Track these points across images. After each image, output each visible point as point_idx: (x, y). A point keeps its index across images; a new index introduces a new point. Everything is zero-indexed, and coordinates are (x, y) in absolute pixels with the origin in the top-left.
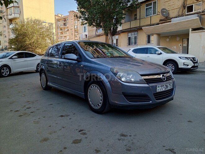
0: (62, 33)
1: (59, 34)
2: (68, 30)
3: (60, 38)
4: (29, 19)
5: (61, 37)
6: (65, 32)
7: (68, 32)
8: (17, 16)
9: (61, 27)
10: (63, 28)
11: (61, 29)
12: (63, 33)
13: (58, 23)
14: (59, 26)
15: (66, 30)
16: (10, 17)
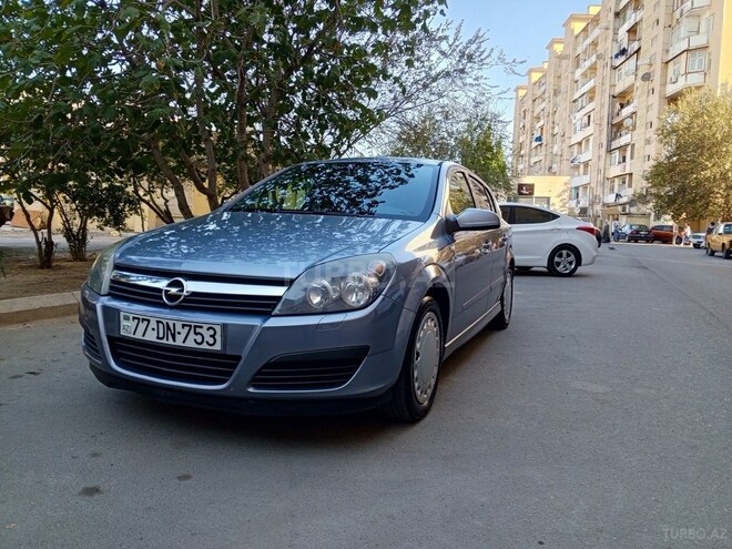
8: (695, 79)
16: (671, 90)
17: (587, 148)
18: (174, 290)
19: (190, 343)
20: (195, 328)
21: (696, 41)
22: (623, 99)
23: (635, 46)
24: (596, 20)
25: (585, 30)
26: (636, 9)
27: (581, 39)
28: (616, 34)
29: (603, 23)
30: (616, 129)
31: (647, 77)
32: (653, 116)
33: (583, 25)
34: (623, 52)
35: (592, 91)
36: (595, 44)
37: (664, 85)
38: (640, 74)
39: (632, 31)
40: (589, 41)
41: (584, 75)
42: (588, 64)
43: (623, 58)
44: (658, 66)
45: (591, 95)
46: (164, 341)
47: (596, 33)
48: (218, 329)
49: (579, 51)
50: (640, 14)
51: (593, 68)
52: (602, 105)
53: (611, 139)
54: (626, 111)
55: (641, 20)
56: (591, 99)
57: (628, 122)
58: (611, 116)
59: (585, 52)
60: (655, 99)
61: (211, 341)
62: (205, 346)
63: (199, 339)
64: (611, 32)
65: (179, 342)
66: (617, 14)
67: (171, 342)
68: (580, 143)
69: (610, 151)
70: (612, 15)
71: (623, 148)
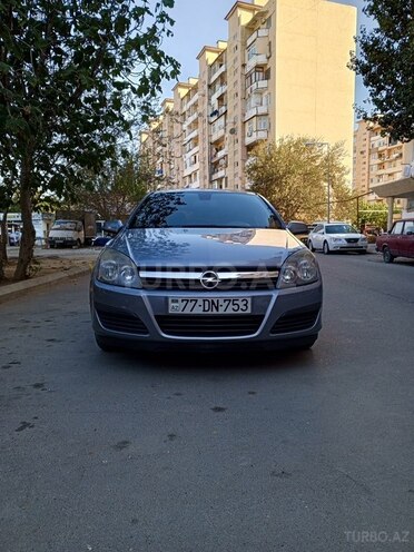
0: (381, 166)
1: (375, 168)
2: (401, 155)
3: (375, 179)
4: (286, 141)
5: (380, 176)
6: (390, 162)
7: (399, 161)
8: (262, 135)
9: (380, 149)
10: (386, 152)
11: (380, 156)
12: (386, 165)
13: (372, 139)
14: (376, 146)
15: (394, 156)
16: (249, 141)
17: (195, 180)
18: (210, 280)
19: (230, 311)
20: (233, 301)
21: (262, 110)
22: (217, 145)
23: (223, 109)
24: (195, 89)
25: (188, 95)
26: (222, 84)
27: (185, 100)
28: (210, 100)
29: (200, 91)
30: (214, 166)
31: (233, 131)
32: (239, 157)
33: (187, 91)
34: (215, 113)
35: (196, 138)
36: (195, 105)
37: (243, 137)
38: (228, 129)
39: (220, 99)
40: (191, 102)
41: (189, 127)
42: (191, 119)
43: (215, 117)
44: (239, 124)
45: (195, 141)
46: (210, 312)
47: (196, 97)
48: (249, 300)
49: (185, 109)
50: (224, 88)
51: (196, 122)
52: (204, 149)
53: (212, 173)
54: (220, 154)
55: (226, 92)
56: (196, 145)
57: (222, 162)
58: (211, 157)
59: (189, 110)
60: (239, 147)
61: (244, 308)
62: (240, 312)
63: (236, 307)
64: (206, 98)
65: (221, 311)
66: (209, 86)
67: (215, 312)
68: (190, 176)
69: (211, 182)
70: (206, 87)
71: (220, 180)
